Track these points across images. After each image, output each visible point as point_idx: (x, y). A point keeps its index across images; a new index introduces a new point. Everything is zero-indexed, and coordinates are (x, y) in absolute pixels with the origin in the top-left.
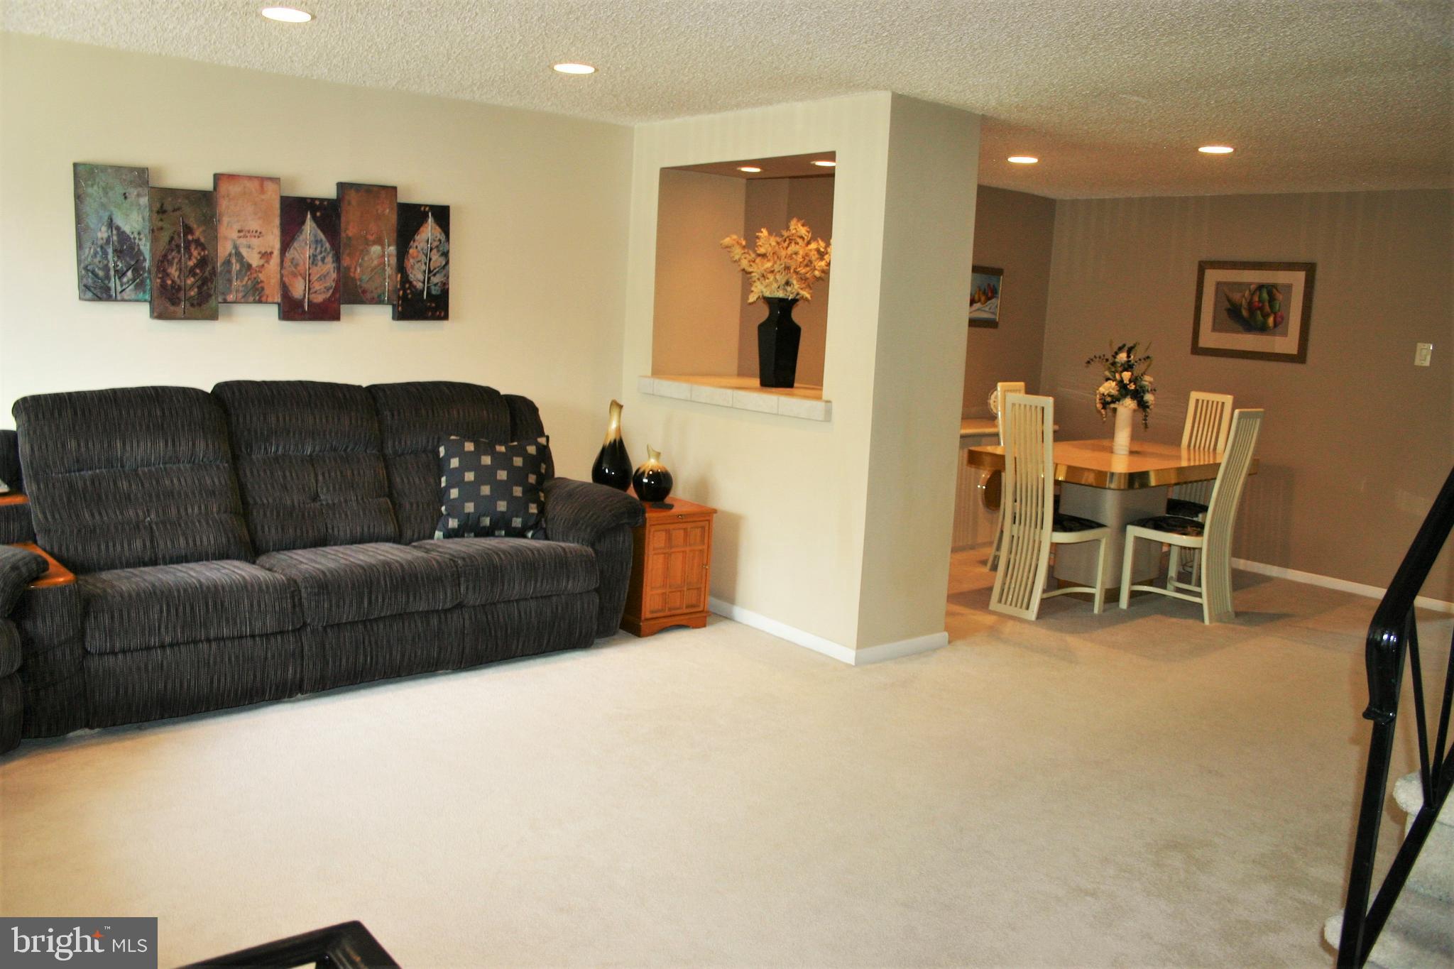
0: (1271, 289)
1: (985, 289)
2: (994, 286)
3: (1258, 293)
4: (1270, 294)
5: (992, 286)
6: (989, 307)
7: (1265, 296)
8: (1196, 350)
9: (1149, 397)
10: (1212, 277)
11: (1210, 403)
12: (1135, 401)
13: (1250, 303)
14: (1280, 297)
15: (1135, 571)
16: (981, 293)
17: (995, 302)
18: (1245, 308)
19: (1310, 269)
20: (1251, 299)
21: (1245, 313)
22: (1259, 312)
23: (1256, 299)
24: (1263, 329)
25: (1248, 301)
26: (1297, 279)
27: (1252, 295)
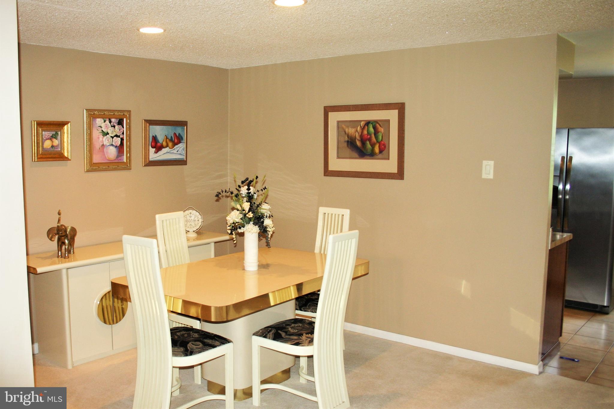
0: (375, 124)
1: (171, 137)
2: (179, 134)
3: (366, 127)
4: (375, 128)
5: (178, 135)
6: (177, 150)
7: (372, 130)
8: (327, 172)
9: (267, 222)
10: (334, 117)
11: (333, 215)
12: (257, 226)
13: (361, 136)
14: (381, 130)
15: (263, 369)
16: (168, 140)
17: (181, 146)
18: (358, 140)
19: (401, 108)
20: (362, 132)
21: (358, 143)
22: (368, 142)
23: (365, 132)
24: (372, 155)
25: (360, 134)
26: (392, 115)
27: (363, 129)
